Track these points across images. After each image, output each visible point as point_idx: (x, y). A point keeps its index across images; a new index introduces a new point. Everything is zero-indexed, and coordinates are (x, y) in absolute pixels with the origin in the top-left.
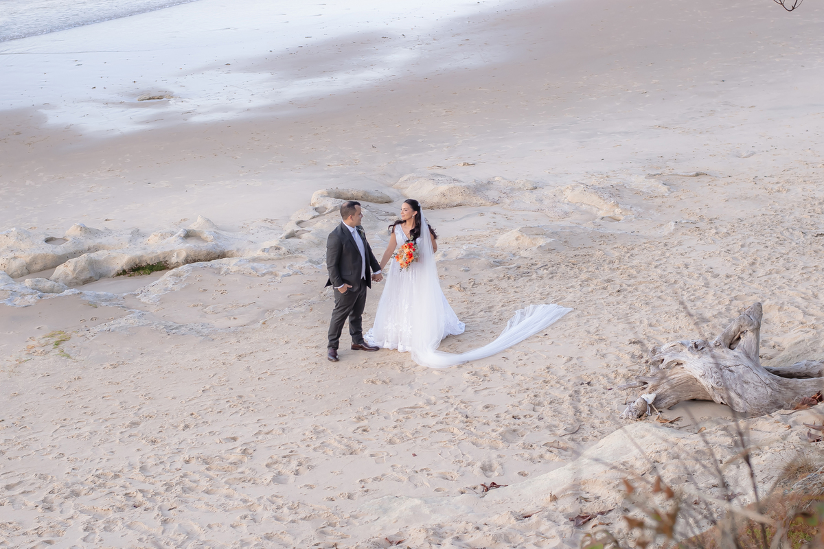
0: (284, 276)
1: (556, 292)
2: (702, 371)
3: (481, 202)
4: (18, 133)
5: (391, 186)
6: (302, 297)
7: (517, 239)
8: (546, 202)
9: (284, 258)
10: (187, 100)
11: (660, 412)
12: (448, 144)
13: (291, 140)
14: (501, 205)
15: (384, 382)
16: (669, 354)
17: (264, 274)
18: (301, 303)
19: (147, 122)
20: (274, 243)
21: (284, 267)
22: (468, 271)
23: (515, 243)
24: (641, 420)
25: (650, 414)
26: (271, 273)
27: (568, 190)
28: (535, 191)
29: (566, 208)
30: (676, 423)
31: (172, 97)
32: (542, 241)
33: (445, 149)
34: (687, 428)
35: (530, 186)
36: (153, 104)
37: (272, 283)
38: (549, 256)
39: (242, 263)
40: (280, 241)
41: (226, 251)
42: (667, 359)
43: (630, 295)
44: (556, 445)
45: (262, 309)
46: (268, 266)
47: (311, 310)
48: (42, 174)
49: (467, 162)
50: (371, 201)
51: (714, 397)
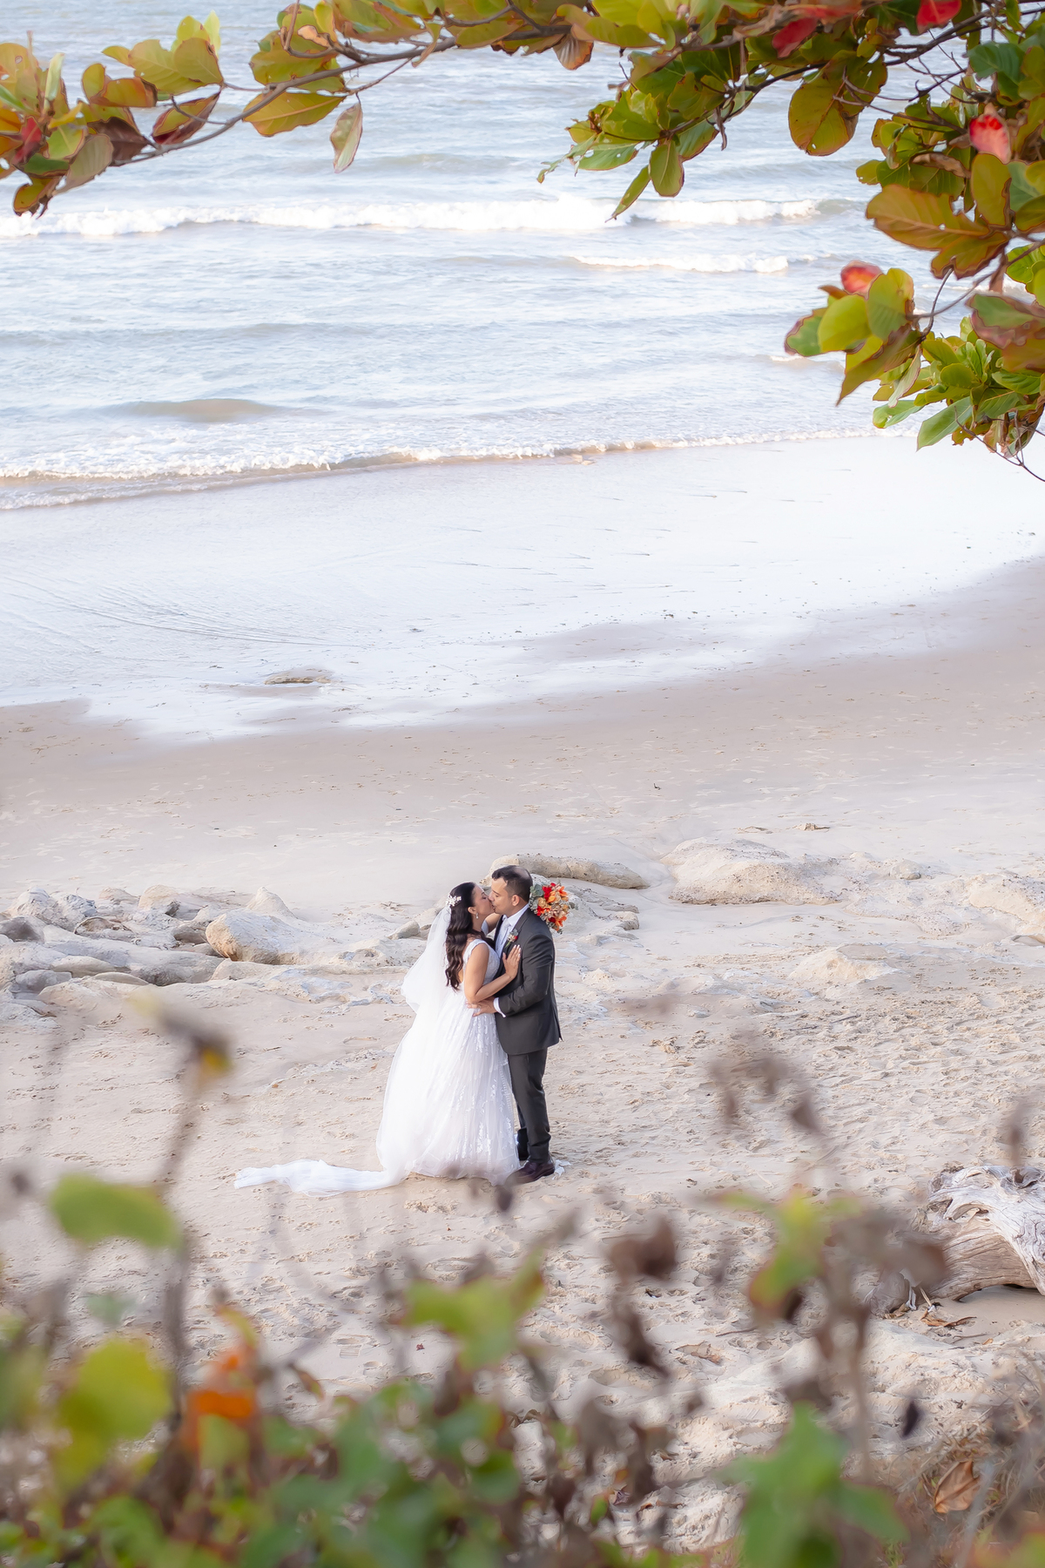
0: (356, 1004)
1: (849, 1065)
2: (1018, 1229)
3: (807, 896)
4: (27, 730)
5: (658, 858)
6: (370, 1043)
7: (830, 966)
8: (928, 903)
9: (371, 972)
10: (355, 687)
11: (936, 1305)
12: (796, 789)
13: (511, 767)
14: (843, 904)
15: (442, 1208)
16: (964, 1190)
17: (323, 999)
18: (362, 1053)
19: (264, 722)
20: (369, 944)
21: (366, 989)
22: (703, 1016)
23: (825, 974)
24: (892, 1317)
25: (914, 1307)
26: (337, 997)
27: (975, 884)
28: (916, 882)
29: (960, 916)
30: (959, 1328)
31: (329, 681)
32: (874, 972)
33: (788, 798)
34: (976, 1340)
35: (908, 872)
36: (289, 690)
37: (328, 1016)
38: (873, 999)
39: (290, 976)
40: (382, 941)
41: (280, 953)
42: (959, 1200)
43: (989, 1080)
44: (702, 1351)
45: (285, 1061)
46: (336, 983)
47: (374, 1068)
48: (36, 802)
49: (813, 823)
50: (603, 883)
51: (1038, 1281)
